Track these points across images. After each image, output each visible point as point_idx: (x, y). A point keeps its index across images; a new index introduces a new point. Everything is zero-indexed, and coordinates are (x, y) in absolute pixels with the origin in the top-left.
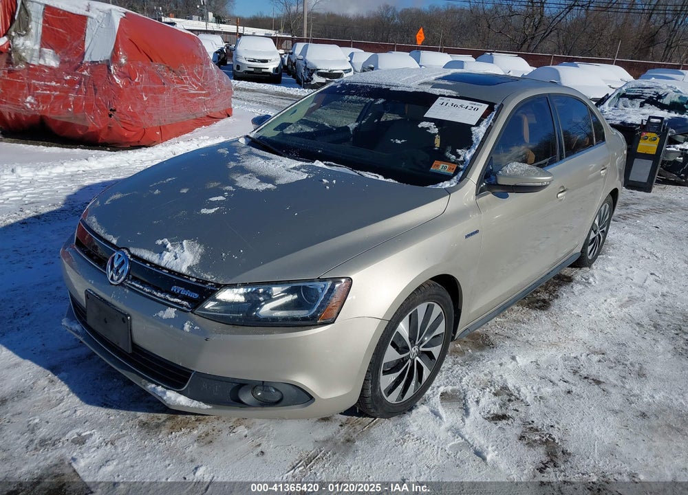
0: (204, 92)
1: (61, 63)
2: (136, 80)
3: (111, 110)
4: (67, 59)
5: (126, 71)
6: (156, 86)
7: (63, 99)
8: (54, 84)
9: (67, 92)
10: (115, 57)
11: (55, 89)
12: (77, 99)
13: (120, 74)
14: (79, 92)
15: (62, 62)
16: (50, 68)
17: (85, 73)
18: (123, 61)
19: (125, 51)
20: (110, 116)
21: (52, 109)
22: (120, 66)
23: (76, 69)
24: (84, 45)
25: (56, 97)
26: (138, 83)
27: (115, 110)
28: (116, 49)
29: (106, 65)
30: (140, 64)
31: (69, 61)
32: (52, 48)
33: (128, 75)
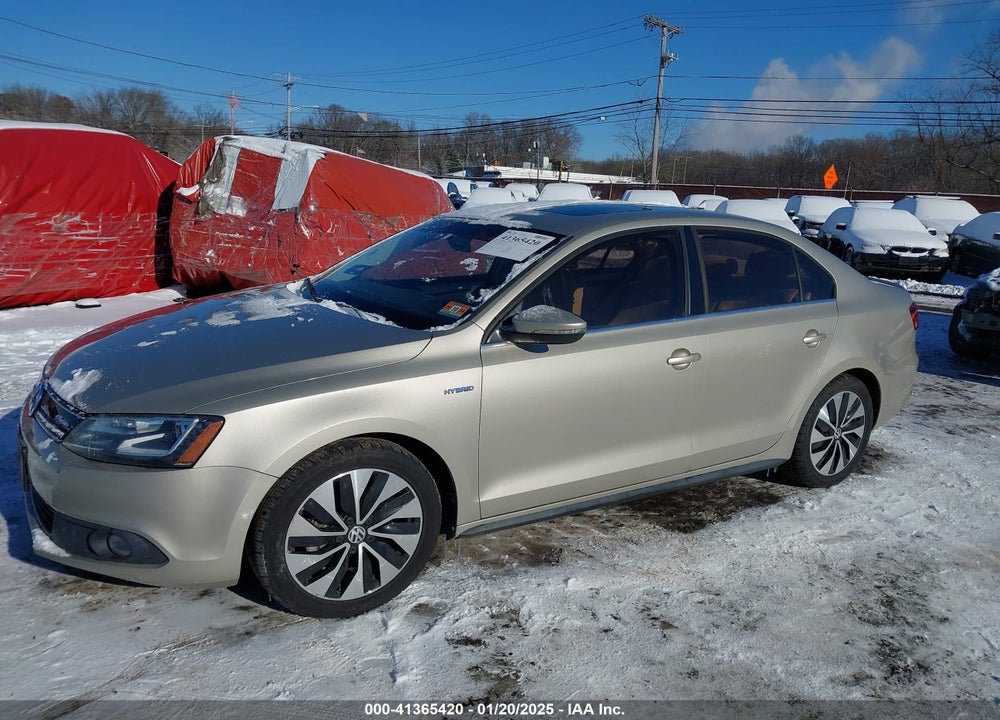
0: (435, 251)
1: (248, 212)
2: (329, 231)
3: (294, 266)
4: (254, 207)
5: (316, 220)
6: (358, 239)
7: (244, 252)
8: (237, 235)
9: (249, 245)
10: (304, 204)
11: (238, 241)
12: (259, 253)
13: (309, 224)
14: (262, 244)
15: (250, 211)
16: (236, 218)
17: (271, 223)
18: (312, 208)
19: (317, 196)
20: (293, 272)
21: (231, 264)
22: (309, 213)
23: (262, 219)
24: (274, 191)
25: (238, 250)
26: (331, 235)
27: (298, 266)
28: (306, 195)
29: (294, 212)
30: (336, 212)
31: (257, 210)
32: (241, 196)
33: (318, 225)
